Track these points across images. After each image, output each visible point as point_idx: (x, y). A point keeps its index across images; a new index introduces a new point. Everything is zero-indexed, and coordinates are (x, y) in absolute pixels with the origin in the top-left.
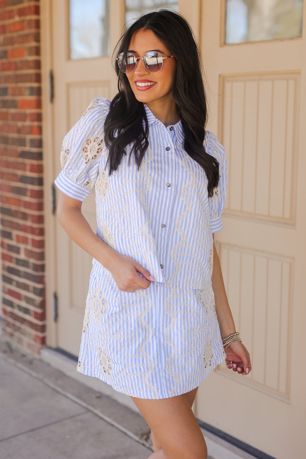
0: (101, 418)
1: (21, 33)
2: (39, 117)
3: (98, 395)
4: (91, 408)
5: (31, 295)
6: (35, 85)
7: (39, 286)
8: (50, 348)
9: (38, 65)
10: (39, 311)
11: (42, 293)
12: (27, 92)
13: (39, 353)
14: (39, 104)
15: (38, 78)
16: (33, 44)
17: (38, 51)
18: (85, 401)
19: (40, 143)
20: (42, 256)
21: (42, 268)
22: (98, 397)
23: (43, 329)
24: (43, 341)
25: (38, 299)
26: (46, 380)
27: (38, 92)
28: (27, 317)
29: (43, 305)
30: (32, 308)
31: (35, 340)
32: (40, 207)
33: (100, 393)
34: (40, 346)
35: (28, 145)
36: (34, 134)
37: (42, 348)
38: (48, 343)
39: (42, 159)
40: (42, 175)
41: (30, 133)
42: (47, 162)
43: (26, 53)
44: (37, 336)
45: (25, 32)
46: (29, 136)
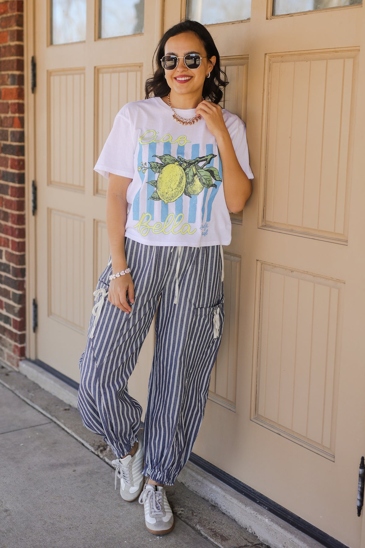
0: (63, 429)
1: (4, 16)
2: (20, 108)
3: (67, 408)
4: (54, 419)
5: (11, 303)
6: (17, 73)
7: (19, 292)
8: (29, 360)
9: (20, 50)
10: (18, 319)
11: (21, 299)
12: (9, 81)
13: (18, 366)
14: (21, 94)
15: (20, 65)
16: (16, 28)
17: (20, 36)
18: (50, 413)
19: (21, 137)
20: (22, 260)
21: (22, 273)
22: (66, 410)
23: (22, 339)
24: (22, 352)
25: (18, 306)
26: (17, 392)
27: (20, 80)
28: (7, 326)
29: (22, 313)
30: (12, 316)
31: (14, 352)
32: (21, 206)
33: (70, 406)
34: (19, 358)
35: (9, 139)
36: (15, 127)
37: (21, 360)
38: (27, 355)
39: (23, 155)
40: (22, 171)
41: (12, 126)
42: (29, 157)
43: (9, 38)
44: (16, 347)
45: (9, 15)
46: (10, 129)
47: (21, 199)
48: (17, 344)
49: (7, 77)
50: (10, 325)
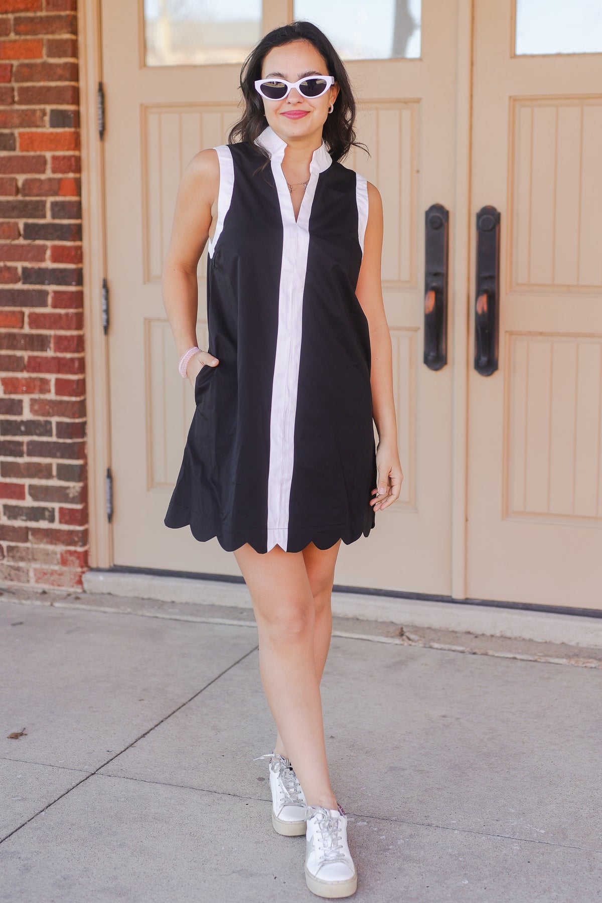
2: (76, 165)
5: (54, 483)
7: (74, 463)
8: (99, 570)
9: (74, 72)
11: (83, 473)
12: (47, 121)
13: (80, 582)
14: (76, 142)
15: (75, 96)
17: (74, 49)
19: (76, 210)
20: (81, 409)
21: (80, 430)
23: (84, 537)
24: (84, 559)
25: (74, 486)
27: (75, 120)
28: (43, 524)
29: (83, 496)
30: (55, 505)
31: (64, 562)
32: (79, 322)
34: (79, 570)
35: (49, 213)
36: (64, 195)
37: (83, 572)
38: (93, 563)
39: (81, 239)
40: (80, 266)
41: (56, 194)
42: (91, 243)
43: (44, 51)
44: (72, 553)
45: (43, 14)
46: (50, 200)
47: (80, 310)
48: (72, 548)
49: (38, 114)
50: (52, 520)
